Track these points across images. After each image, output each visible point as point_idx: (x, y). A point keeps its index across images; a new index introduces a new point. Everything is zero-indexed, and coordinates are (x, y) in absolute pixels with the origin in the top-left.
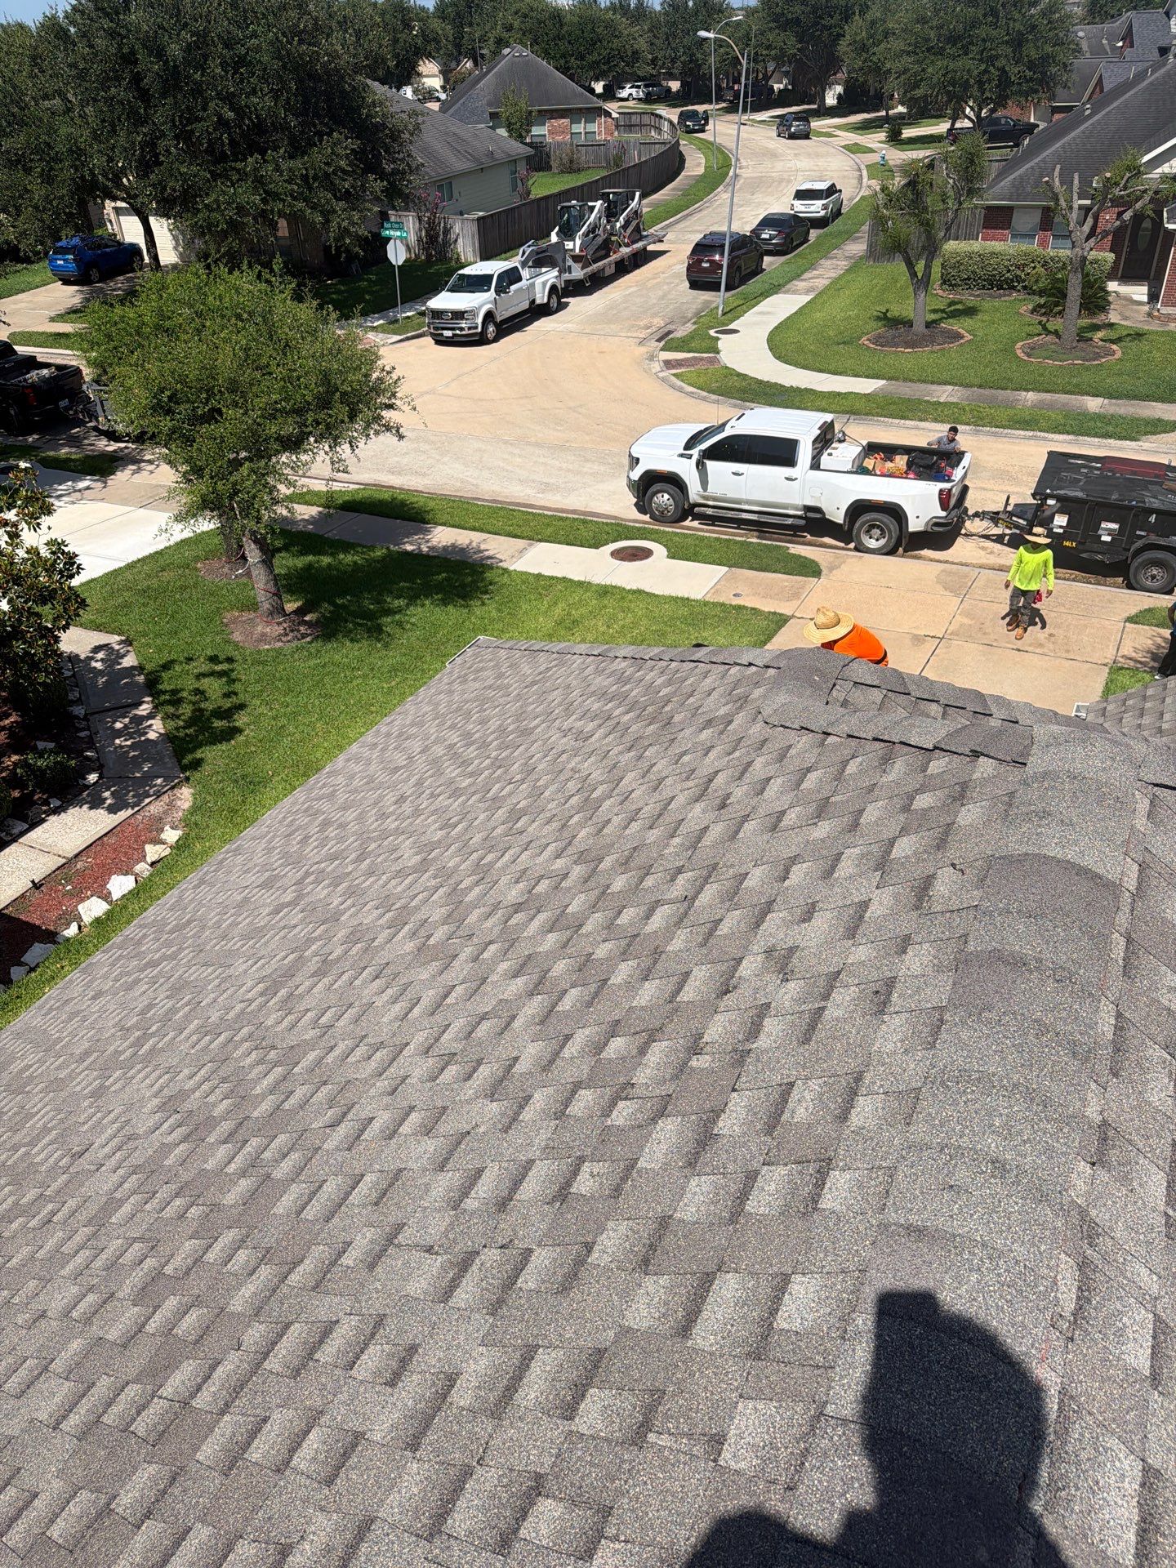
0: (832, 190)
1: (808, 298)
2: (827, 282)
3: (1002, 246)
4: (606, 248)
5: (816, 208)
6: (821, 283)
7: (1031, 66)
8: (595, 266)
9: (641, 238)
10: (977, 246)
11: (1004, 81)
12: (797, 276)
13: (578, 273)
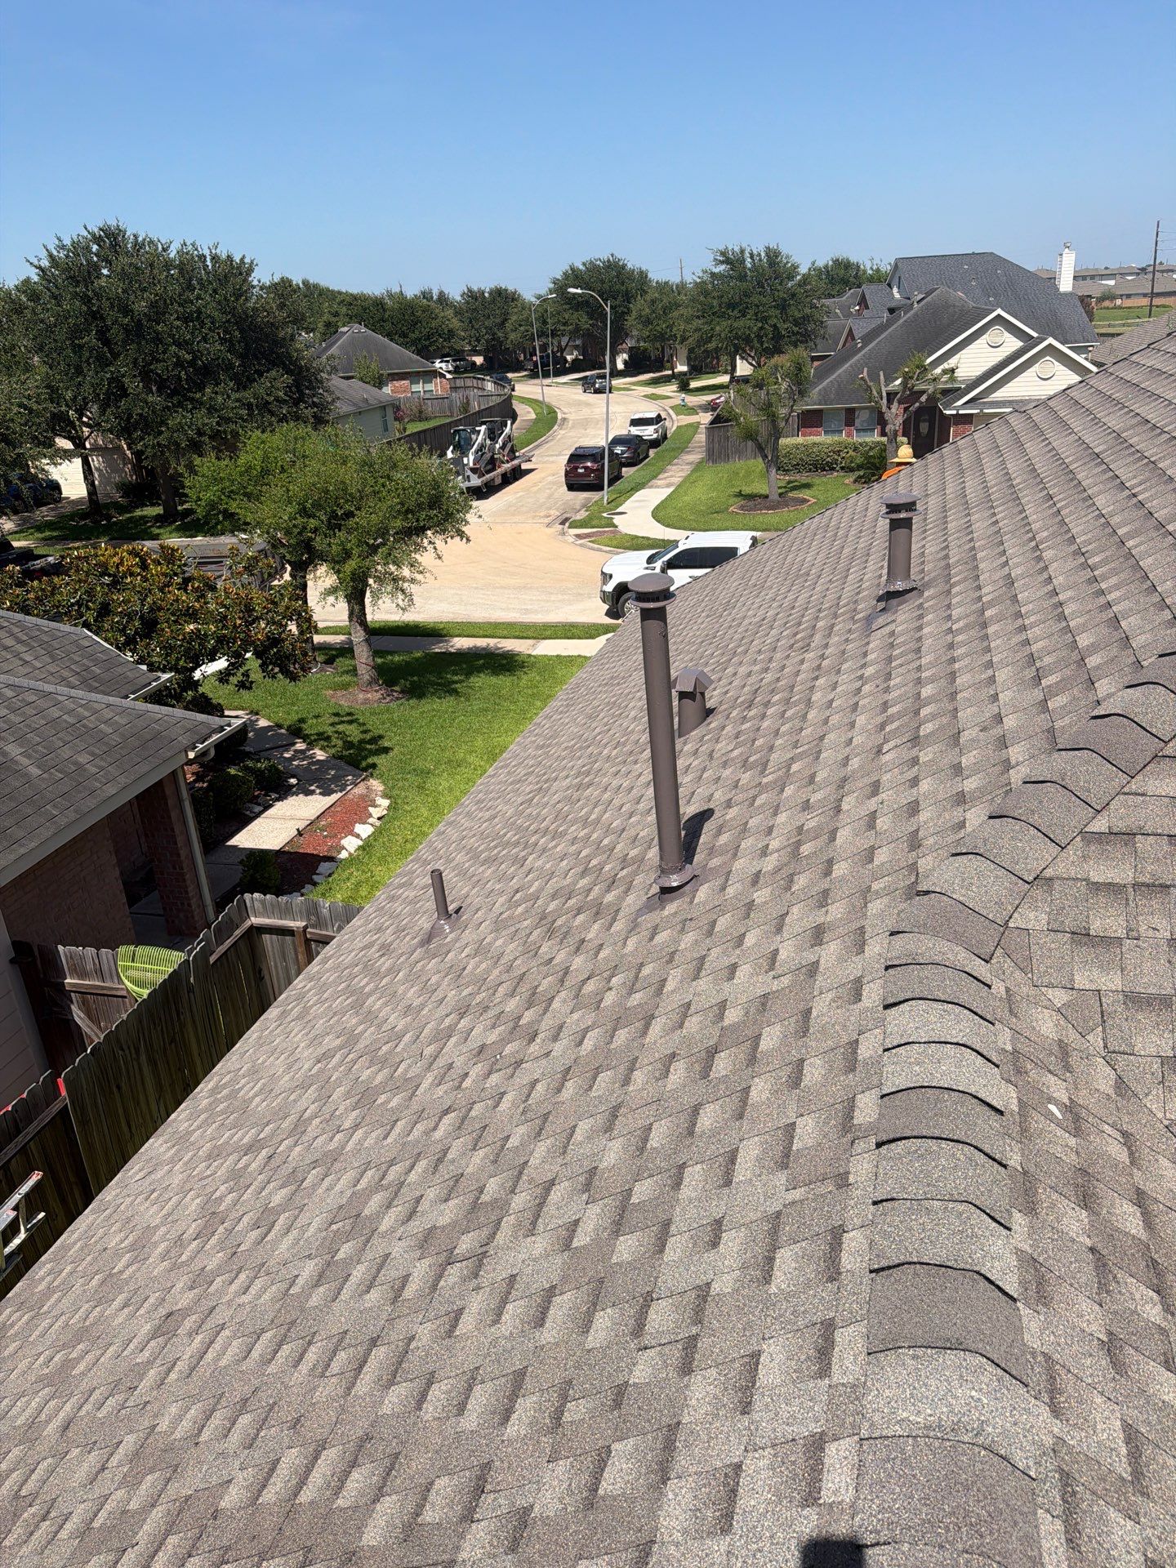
0: (659, 419)
1: (671, 489)
2: (680, 479)
3: (820, 439)
4: (493, 463)
5: (649, 432)
6: (677, 480)
7: (796, 323)
8: (488, 476)
9: (515, 458)
10: (800, 440)
11: (777, 336)
12: (655, 477)
13: (476, 481)
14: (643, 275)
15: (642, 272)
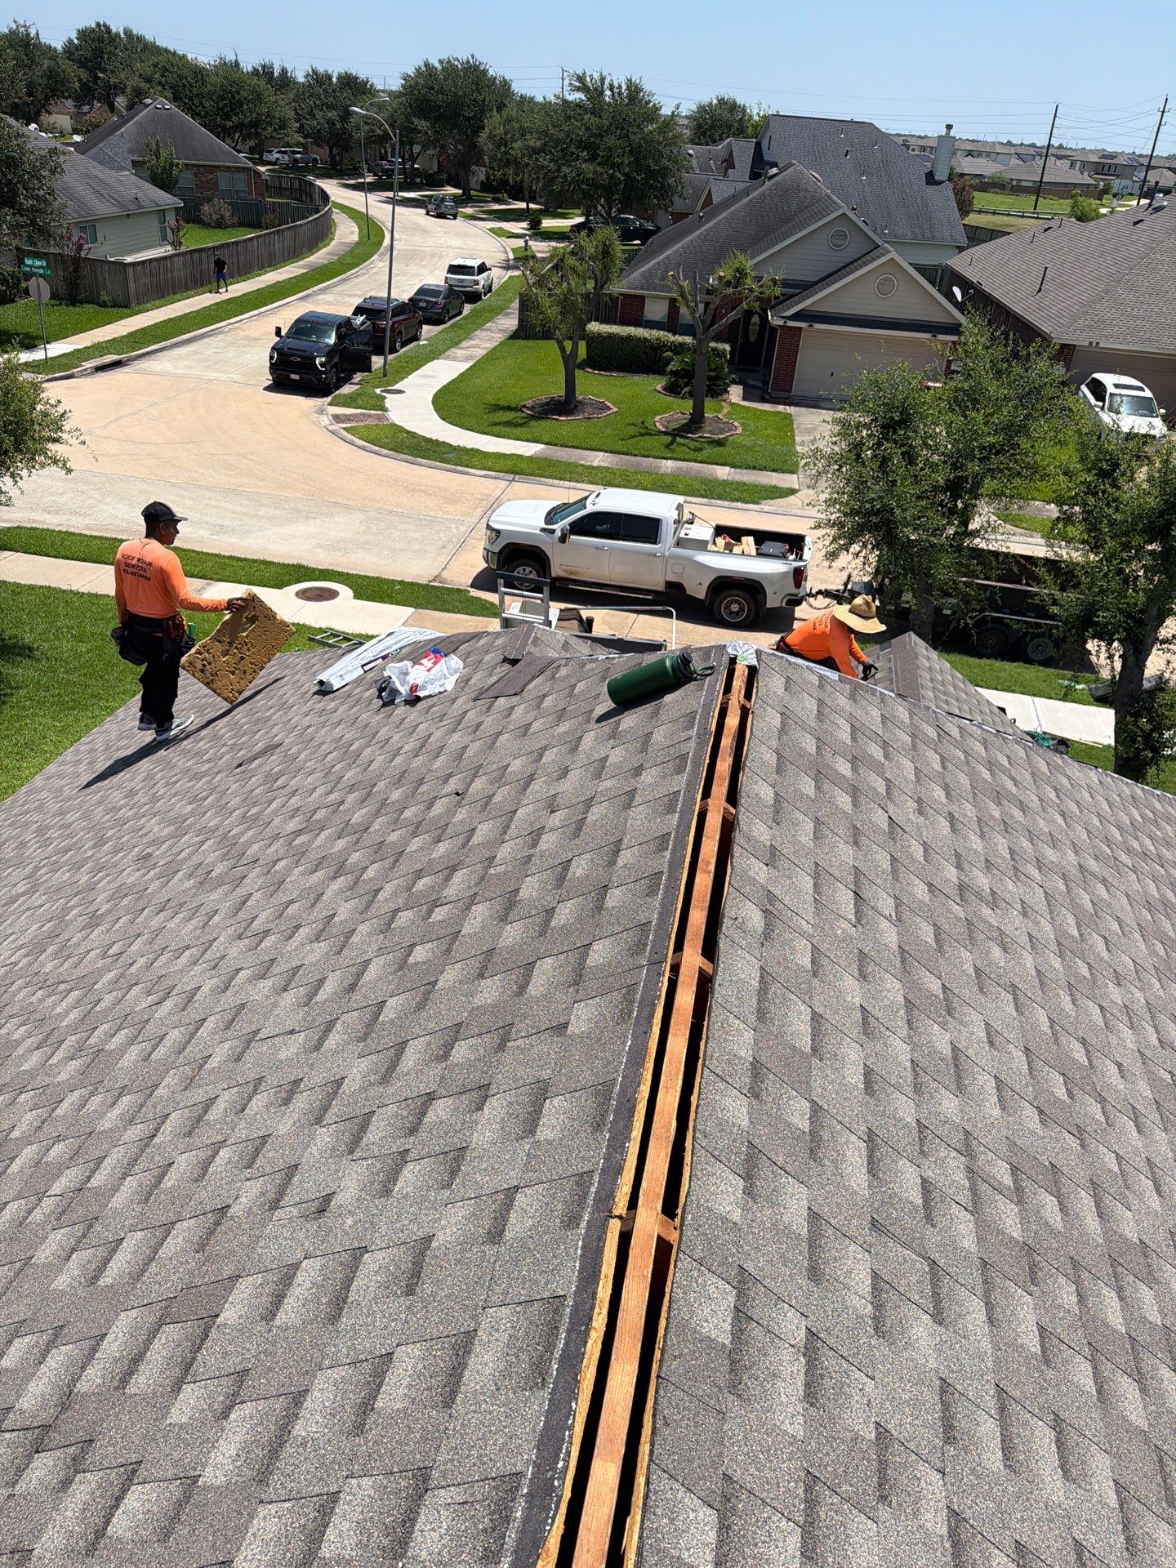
1: (466, 366)
2: (484, 352)
6: (480, 353)
10: (615, 329)
12: (456, 344)
14: (506, 84)
15: (505, 81)
